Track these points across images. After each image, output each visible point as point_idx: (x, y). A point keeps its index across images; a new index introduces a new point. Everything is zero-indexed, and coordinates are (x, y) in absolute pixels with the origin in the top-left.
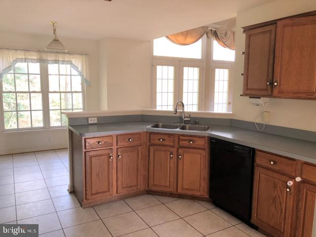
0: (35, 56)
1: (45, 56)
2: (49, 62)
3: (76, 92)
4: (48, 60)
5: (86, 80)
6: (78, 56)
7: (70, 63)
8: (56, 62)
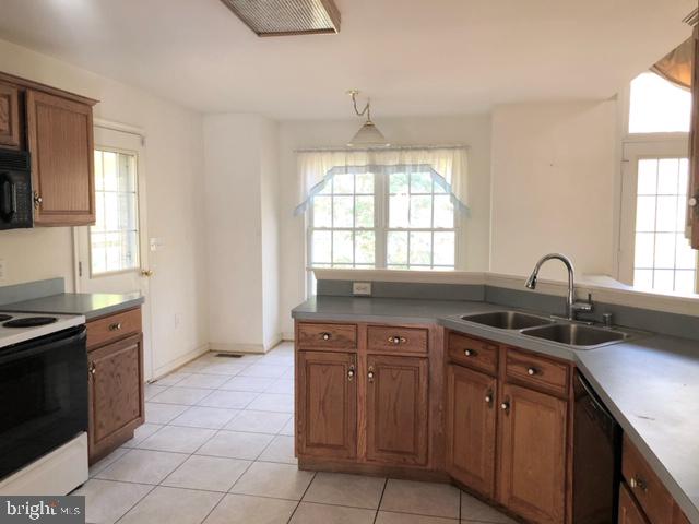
0: (362, 159)
1: (380, 159)
2: (389, 170)
3: (441, 230)
4: (385, 166)
5: (461, 205)
6: (444, 153)
7: (428, 168)
8: (401, 167)
